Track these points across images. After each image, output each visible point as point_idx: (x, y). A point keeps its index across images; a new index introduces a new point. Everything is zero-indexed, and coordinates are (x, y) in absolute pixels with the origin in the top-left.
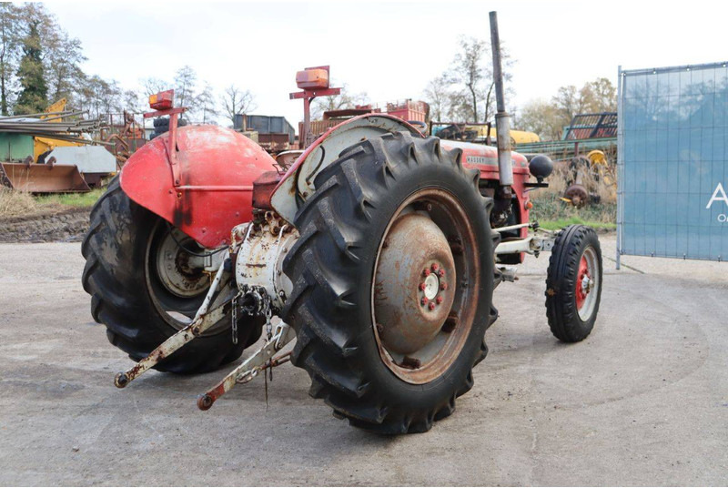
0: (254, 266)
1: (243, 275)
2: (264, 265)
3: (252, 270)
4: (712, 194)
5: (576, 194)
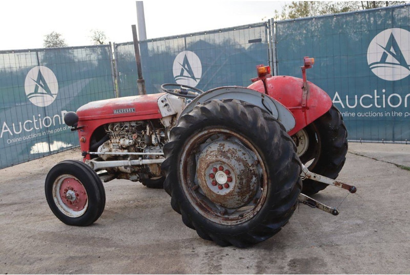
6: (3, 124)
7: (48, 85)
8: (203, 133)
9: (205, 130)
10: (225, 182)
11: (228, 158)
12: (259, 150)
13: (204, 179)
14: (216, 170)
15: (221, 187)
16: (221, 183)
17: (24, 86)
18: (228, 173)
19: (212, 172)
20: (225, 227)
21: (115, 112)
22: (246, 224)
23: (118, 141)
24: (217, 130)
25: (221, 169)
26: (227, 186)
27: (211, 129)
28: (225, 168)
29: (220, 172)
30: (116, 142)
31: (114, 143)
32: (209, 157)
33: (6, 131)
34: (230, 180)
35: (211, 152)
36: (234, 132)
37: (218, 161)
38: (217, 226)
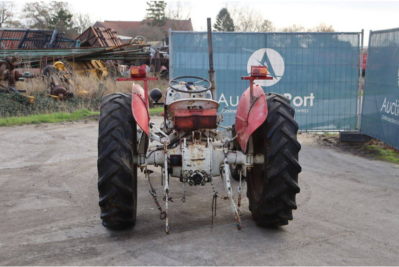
0: (197, 160)
1: (188, 165)
2: (204, 159)
3: (195, 163)
4: (219, 99)
5: (61, 92)
6: (221, 95)
7: (273, 67)
17: (247, 65)
33: (223, 101)
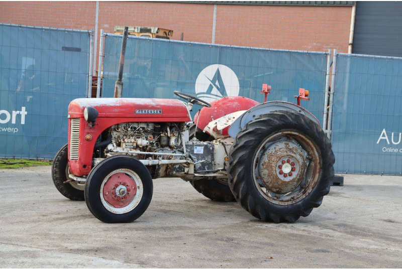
8: (278, 134)
9: (280, 132)
10: (289, 172)
11: (295, 153)
12: (318, 148)
13: (274, 169)
14: (283, 163)
15: (285, 176)
16: (286, 173)
18: (293, 164)
19: (281, 164)
20: (282, 207)
21: (137, 112)
22: (300, 203)
23: (133, 141)
24: (289, 132)
25: (288, 162)
26: (290, 174)
27: (285, 131)
28: (291, 161)
29: (287, 164)
30: (131, 142)
31: (128, 142)
32: (279, 153)
34: (293, 170)
35: (280, 149)
36: (302, 134)
37: (289, 155)
38: (278, 206)
